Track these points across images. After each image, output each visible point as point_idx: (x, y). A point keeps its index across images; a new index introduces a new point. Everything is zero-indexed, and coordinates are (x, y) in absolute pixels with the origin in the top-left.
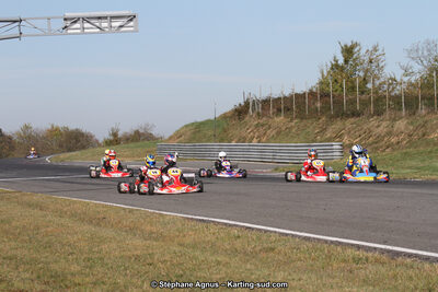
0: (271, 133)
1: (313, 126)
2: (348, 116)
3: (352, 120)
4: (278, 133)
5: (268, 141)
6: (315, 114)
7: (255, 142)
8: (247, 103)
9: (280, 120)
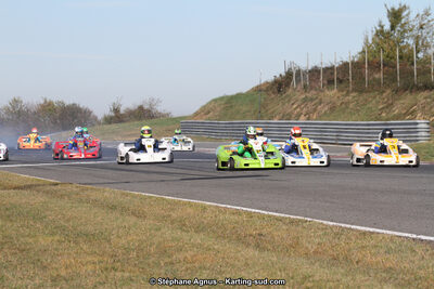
0: (323, 109)
1: (375, 102)
2: (419, 89)
3: (426, 93)
4: (332, 109)
5: (320, 118)
6: (376, 87)
7: (302, 120)
8: (289, 74)
9: (332, 93)
